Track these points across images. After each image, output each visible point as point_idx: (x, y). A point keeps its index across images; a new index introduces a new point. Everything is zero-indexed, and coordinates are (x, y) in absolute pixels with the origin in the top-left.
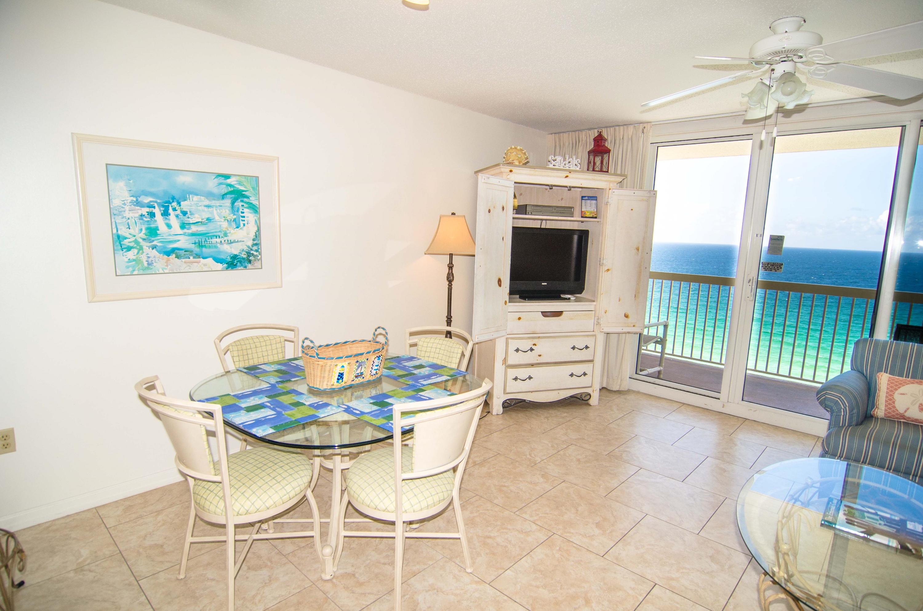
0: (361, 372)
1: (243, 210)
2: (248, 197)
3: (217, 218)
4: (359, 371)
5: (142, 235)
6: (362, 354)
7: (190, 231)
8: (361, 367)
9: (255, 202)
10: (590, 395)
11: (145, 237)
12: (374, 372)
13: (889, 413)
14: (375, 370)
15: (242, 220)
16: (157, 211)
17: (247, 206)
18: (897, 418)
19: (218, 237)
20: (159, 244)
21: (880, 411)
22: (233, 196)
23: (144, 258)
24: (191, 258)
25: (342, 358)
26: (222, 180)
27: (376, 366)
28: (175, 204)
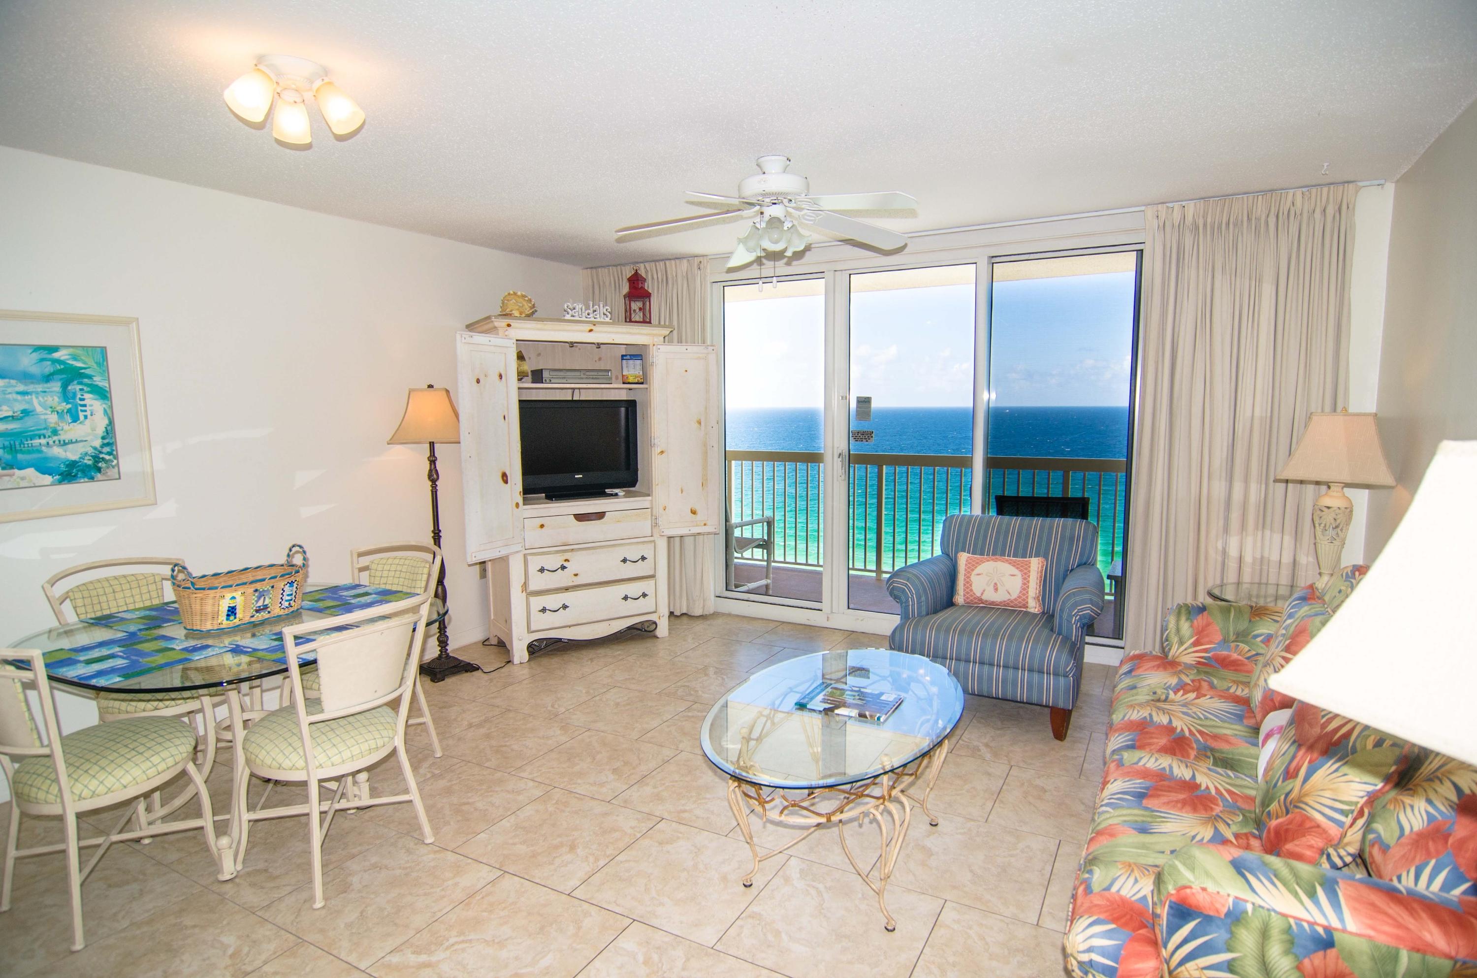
0: (265, 603)
1: (83, 395)
2: (90, 377)
3: (39, 409)
4: (260, 603)
6: (264, 580)
8: (263, 598)
9: (103, 384)
10: (655, 623)
12: (287, 604)
13: (968, 598)
14: (286, 601)
15: (82, 411)
17: (89, 389)
18: (976, 603)
19: (42, 437)
21: (959, 599)
22: (64, 376)
25: (231, 586)
26: (44, 355)
27: (288, 595)
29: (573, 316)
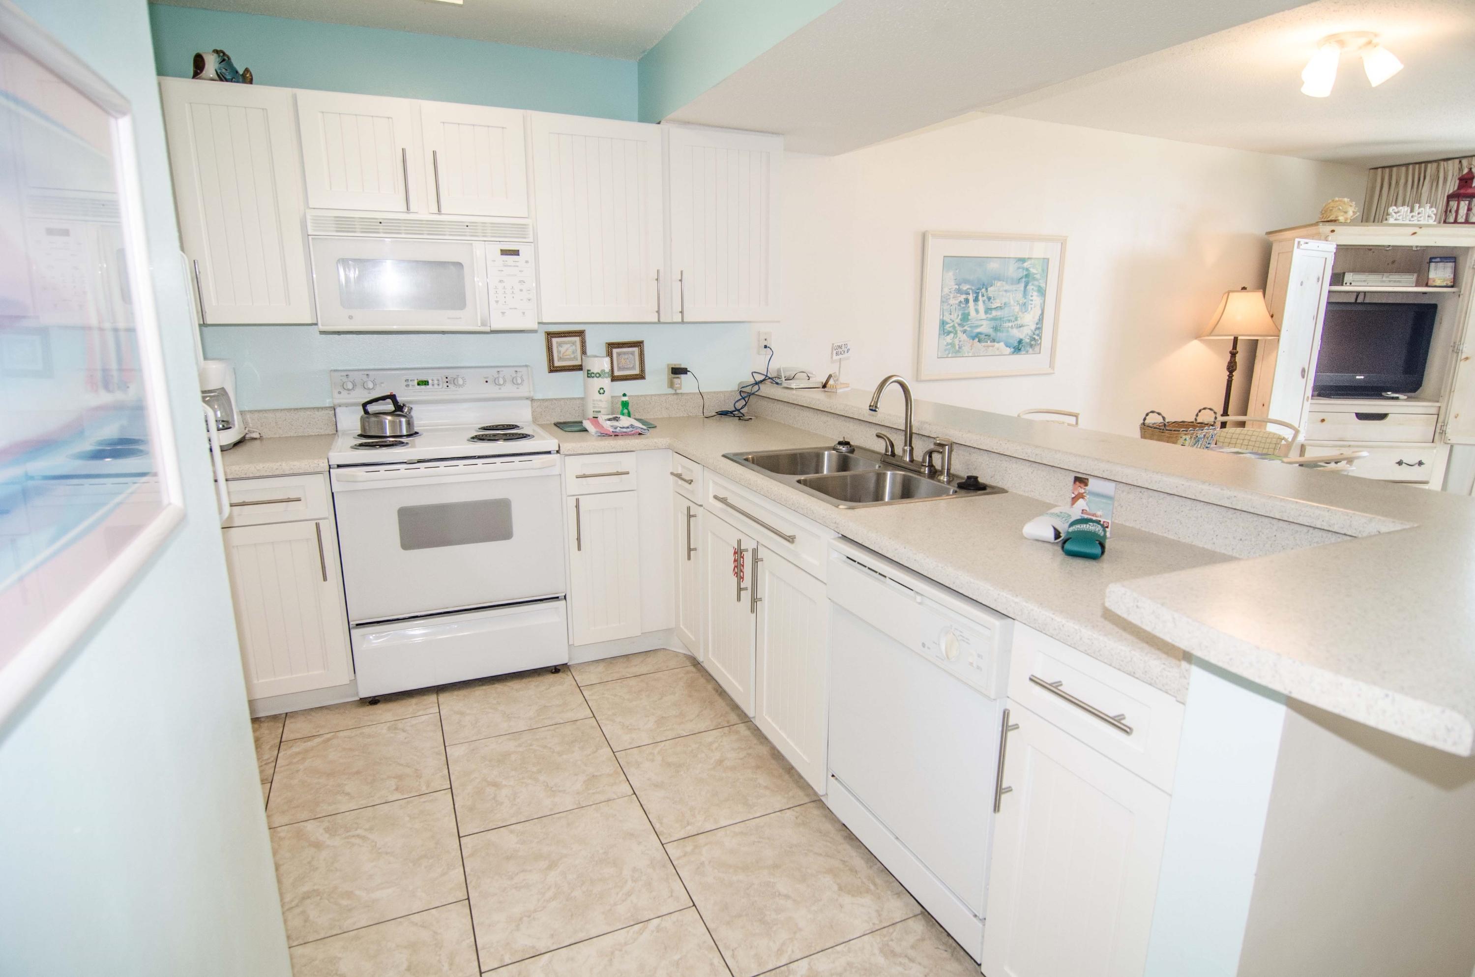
1: (1032, 293)
2: (1038, 281)
3: (1012, 302)
5: (958, 321)
7: (991, 316)
9: (1043, 285)
11: (960, 322)
15: (1031, 304)
16: (971, 298)
17: (1037, 289)
19: (1010, 321)
20: (968, 329)
22: (1026, 280)
23: (957, 342)
24: (989, 342)
26: (1020, 264)
28: (983, 290)
29: (1396, 220)
